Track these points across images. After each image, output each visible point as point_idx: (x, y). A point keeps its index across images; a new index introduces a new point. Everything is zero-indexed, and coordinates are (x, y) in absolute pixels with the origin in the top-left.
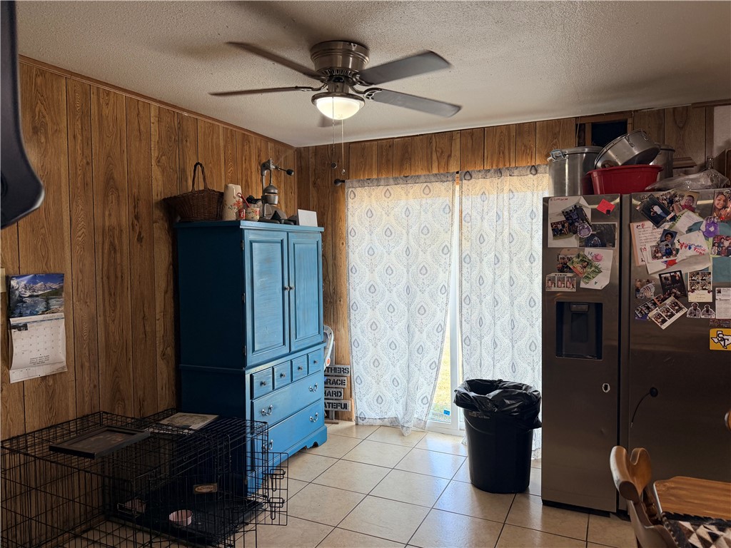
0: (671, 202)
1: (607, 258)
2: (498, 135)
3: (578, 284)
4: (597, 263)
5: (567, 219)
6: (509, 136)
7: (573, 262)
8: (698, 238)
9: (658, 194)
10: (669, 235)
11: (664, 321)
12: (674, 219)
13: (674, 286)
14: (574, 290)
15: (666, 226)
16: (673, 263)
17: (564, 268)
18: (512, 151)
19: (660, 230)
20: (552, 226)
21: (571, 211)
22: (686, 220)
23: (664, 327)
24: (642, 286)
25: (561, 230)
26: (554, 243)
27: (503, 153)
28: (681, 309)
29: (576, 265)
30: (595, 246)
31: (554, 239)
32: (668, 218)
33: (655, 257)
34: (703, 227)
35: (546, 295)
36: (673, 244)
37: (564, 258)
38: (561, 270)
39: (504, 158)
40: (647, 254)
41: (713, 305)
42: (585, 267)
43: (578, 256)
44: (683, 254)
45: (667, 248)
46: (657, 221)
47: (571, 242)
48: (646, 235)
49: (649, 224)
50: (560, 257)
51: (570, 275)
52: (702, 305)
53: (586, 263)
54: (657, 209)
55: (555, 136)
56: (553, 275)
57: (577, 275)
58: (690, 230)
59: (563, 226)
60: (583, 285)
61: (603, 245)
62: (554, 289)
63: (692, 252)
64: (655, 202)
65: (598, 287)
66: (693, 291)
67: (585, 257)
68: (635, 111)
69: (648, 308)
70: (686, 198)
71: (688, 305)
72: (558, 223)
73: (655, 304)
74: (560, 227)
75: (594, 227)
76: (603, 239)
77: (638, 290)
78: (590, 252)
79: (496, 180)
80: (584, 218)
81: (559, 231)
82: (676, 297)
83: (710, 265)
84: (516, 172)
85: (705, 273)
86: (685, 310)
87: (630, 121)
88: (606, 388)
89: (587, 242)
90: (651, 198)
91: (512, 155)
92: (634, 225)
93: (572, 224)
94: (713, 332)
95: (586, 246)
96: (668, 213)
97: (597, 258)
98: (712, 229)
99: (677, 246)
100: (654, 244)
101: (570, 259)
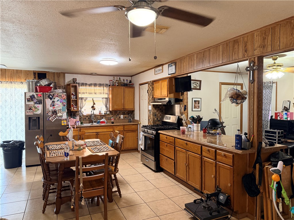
0: (54, 95)
1: (40, 107)
2: (10, 72)
3: (34, 113)
4: (38, 108)
6: (14, 73)
8: (59, 103)
9: (51, 93)
10: (53, 102)
11: (53, 120)
12: (54, 98)
13: (55, 112)
14: (33, 114)
15: (53, 100)
16: (54, 108)
17: (30, 109)
18: (15, 77)
19: (52, 101)
20: (27, 99)
21: (32, 96)
22: (57, 99)
23: (53, 121)
24: (48, 113)
26: (27, 103)
27: (12, 77)
28: (56, 117)
29: (33, 108)
30: (37, 104)
32: (53, 98)
33: (51, 106)
34: (60, 100)
35: (26, 116)
36: (54, 104)
38: (30, 110)
39: (12, 78)
40: (49, 106)
41: (62, 116)
43: (34, 106)
44: (56, 106)
45: (53, 105)
46: (51, 99)
47: (32, 103)
48: (48, 102)
49: (49, 99)
50: (29, 106)
51: (32, 111)
52: (60, 116)
53: (35, 108)
54: (51, 96)
55: (28, 74)
56: (27, 111)
57: (33, 111)
58: (57, 101)
60: (35, 113)
61: (39, 104)
62: (28, 114)
63: (58, 106)
64: (50, 95)
65: (39, 113)
66: (58, 113)
67: (35, 106)
68: (48, 72)
69: (50, 117)
70: (56, 94)
71: (57, 116)
73: (51, 116)
74: (29, 99)
75: (37, 100)
76: (39, 102)
77: (47, 114)
78: (36, 105)
79: (10, 84)
80: (35, 98)
81: (28, 101)
82: (55, 115)
83: (61, 108)
84: (16, 83)
85: (60, 110)
86: (57, 117)
87: (47, 74)
88: (41, 136)
89: (36, 103)
90: (50, 94)
91: (15, 78)
92: (46, 100)
93: (32, 99)
94: (62, 121)
95: (35, 104)
96: (53, 97)
97: (38, 107)
98: (61, 101)
99: (55, 104)
100: (51, 104)
101: (31, 107)
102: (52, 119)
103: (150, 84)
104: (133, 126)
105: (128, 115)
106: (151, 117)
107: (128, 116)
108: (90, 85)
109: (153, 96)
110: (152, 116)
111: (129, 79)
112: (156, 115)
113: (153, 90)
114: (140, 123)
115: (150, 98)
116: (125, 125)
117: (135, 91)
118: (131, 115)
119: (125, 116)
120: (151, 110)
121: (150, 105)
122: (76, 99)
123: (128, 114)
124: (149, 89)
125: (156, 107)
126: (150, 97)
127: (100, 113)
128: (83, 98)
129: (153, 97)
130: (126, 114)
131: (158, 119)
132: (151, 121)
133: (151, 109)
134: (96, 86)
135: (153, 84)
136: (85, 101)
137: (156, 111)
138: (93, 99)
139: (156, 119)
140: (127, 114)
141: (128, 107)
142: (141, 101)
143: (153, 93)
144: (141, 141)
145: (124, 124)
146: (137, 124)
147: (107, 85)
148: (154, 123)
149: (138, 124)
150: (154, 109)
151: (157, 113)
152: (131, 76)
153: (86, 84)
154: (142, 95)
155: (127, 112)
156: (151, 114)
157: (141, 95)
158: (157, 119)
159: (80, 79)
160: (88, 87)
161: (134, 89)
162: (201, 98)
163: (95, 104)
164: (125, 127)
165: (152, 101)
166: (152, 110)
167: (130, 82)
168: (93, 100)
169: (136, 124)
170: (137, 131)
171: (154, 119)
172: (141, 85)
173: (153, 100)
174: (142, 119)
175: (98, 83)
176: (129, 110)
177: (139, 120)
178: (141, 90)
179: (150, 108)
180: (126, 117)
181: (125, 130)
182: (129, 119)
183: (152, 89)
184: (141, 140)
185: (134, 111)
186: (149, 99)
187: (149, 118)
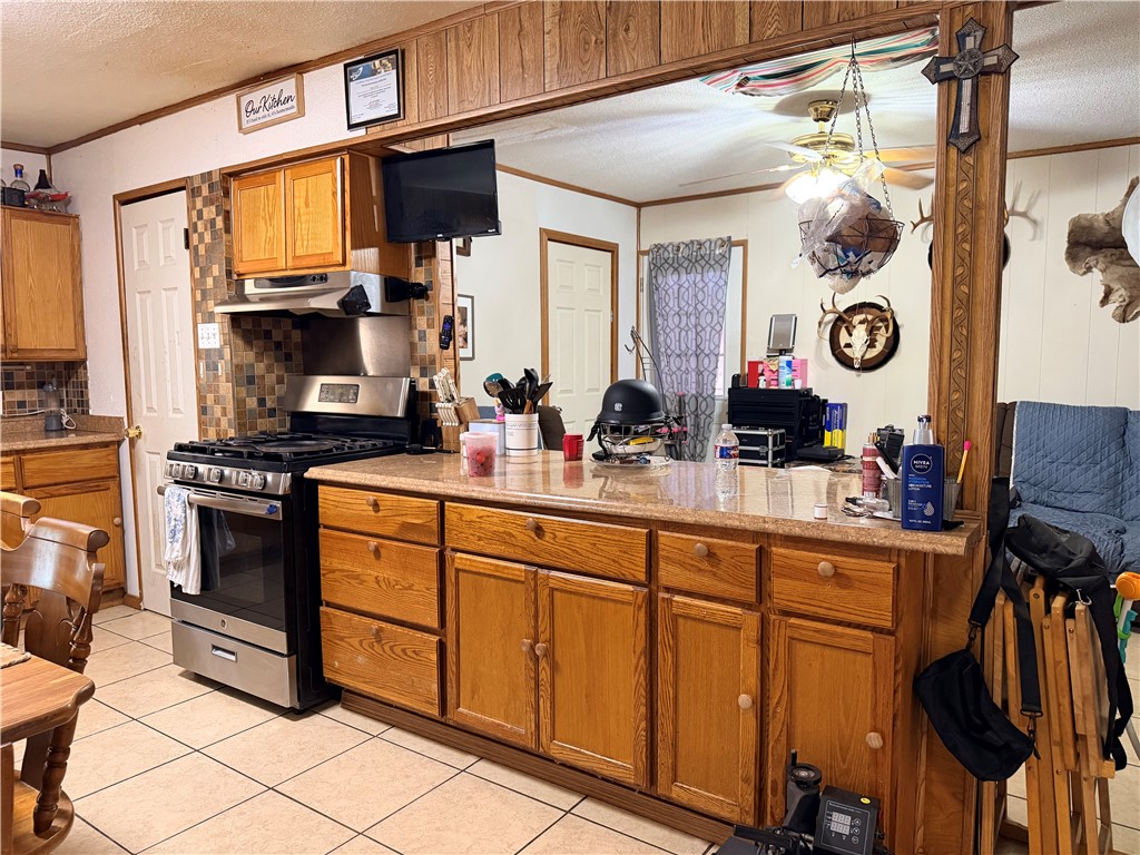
103: (205, 192)
104: (88, 458)
105: (35, 391)
106: (222, 392)
107: (35, 398)
109: (229, 261)
110: (226, 389)
111: (34, 164)
112: (251, 380)
113: (228, 230)
114: (132, 433)
115: (210, 281)
116: (24, 452)
117: (80, 240)
118: (57, 394)
119: (17, 395)
120: (220, 352)
121: (210, 318)
123: (41, 385)
124: (195, 225)
125: (249, 331)
126: (205, 272)
129: (229, 273)
130: (20, 386)
131: (269, 404)
132: (219, 414)
133: (218, 346)
135: (227, 193)
137: (249, 356)
139: (252, 403)
140: (31, 387)
141: (41, 337)
142: (135, 302)
143: (229, 247)
144: (178, 546)
145: (19, 445)
146: (112, 443)
148: (241, 426)
149: (119, 443)
150: (240, 342)
151: (260, 368)
152: (49, 151)
154: (141, 262)
155: (30, 376)
156: (216, 377)
157: (132, 265)
158: (262, 402)
161: (77, 227)
162: (472, 298)
164: (27, 466)
165: (224, 292)
166: (227, 351)
167: (44, 181)
169: (106, 445)
170: (112, 484)
171: (239, 404)
172: (127, 199)
173: (234, 287)
174: (150, 409)
176: (48, 356)
177: (124, 414)
178: (130, 237)
179: (213, 335)
180: (21, 404)
181: (30, 482)
182: (48, 416)
183: (220, 223)
184: (180, 536)
185: (83, 362)
186: (197, 284)
187: (201, 398)
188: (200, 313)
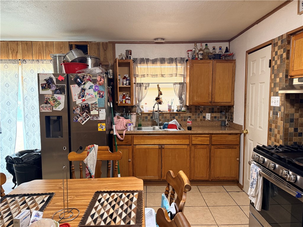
0: (83, 78)
1: (62, 98)
3: (53, 108)
4: (59, 100)
5: (47, 83)
7: (50, 100)
8: (91, 91)
9: (79, 75)
10: (83, 90)
11: (83, 122)
12: (84, 84)
13: (86, 108)
14: (51, 111)
15: (82, 86)
16: (84, 100)
17: (47, 103)
19: (81, 88)
20: (41, 85)
21: (48, 79)
22: (89, 84)
23: (83, 124)
24: (75, 109)
25: (45, 87)
26: (42, 92)
28: (88, 117)
29: (51, 101)
30: (58, 93)
31: (42, 91)
32: (83, 83)
33: (79, 98)
34: (94, 87)
35: (41, 114)
36: (84, 93)
37: (47, 98)
38: (46, 103)
40: (77, 97)
41: (98, 115)
42: (55, 102)
43: (52, 98)
44: (88, 97)
46: (79, 84)
47: (49, 92)
48: (75, 90)
49: (76, 85)
50: (45, 98)
52: (95, 115)
53: (55, 100)
54: (79, 80)
55: (61, 48)
56: (43, 105)
57: (51, 105)
58: (89, 88)
59: (46, 85)
60: (54, 109)
61: (61, 93)
62: (43, 111)
63: (90, 96)
64: (78, 77)
65: (60, 110)
66: (92, 110)
67: (54, 98)
68: (90, 42)
69: (78, 117)
70: (88, 76)
71: (91, 115)
72: (44, 84)
73: (80, 115)
74: (44, 86)
75: (57, 86)
77: (74, 110)
78: (56, 96)
80: (53, 83)
81: (44, 88)
82: (87, 113)
83: (97, 101)
85: (95, 104)
86: (90, 117)
87: (88, 45)
88: (65, 148)
89: (55, 92)
90: (77, 76)
92: (71, 86)
93: (49, 85)
94: (99, 125)
95: (55, 94)
96: (82, 82)
97: (59, 98)
98: (97, 88)
99: (86, 94)
100: (79, 93)
101: (49, 99)
102: (82, 120)
103: (279, 44)
104: (231, 138)
105: (219, 114)
106: (278, 124)
107: (219, 116)
108: (154, 61)
109: (287, 71)
110: (280, 123)
111: (224, 45)
112: (292, 121)
113: (288, 58)
114: (245, 132)
115: (278, 80)
116: (213, 134)
117: (235, 67)
118: (225, 114)
119: (214, 115)
120: (279, 108)
121: (276, 94)
122: (130, 86)
123: (221, 112)
124: (274, 57)
125: (293, 100)
126: (276, 76)
127: (169, 110)
128: (142, 83)
129: (287, 76)
130: (215, 112)
131: (299, 131)
132: (276, 133)
133: (279, 106)
134: (164, 63)
135: (289, 43)
136: (146, 89)
137: (292, 111)
138: (158, 85)
139: (291, 130)
140: (218, 112)
141: (221, 99)
142: (250, 87)
143: (288, 65)
144: (253, 190)
145: (211, 132)
146: (239, 134)
147: (182, 60)
148: (285, 139)
149: (241, 134)
150: (288, 105)
151: (297, 116)
152: (229, 41)
153: (148, 60)
154: (253, 73)
155: (218, 109)
156: (277, 118)
157: (250, 74)
158: (296, 130)
159: (138, 51)
160: (151, 65)
161: (235, 63)
163: (161, 94)
164: (213, 138)
165: (284, 84)
166: (282, 108)
167: (227, 50)
168: (159, 88)
169: (237, 134)
170: (237, 147)
171: (286, 130)
173: (288, 82)
174: (251, 125)
175: (167, 57)
176: (223, 104)
177: (243, 125)
178: (251, 64)
179: (277, 101)
180: (215, 117)
181: (213, 143)
182: (222, 121)
183: (285, 55)
185: (233, 106)
186: (272, 81)
187: (270, 125)
188: (273, 92)
